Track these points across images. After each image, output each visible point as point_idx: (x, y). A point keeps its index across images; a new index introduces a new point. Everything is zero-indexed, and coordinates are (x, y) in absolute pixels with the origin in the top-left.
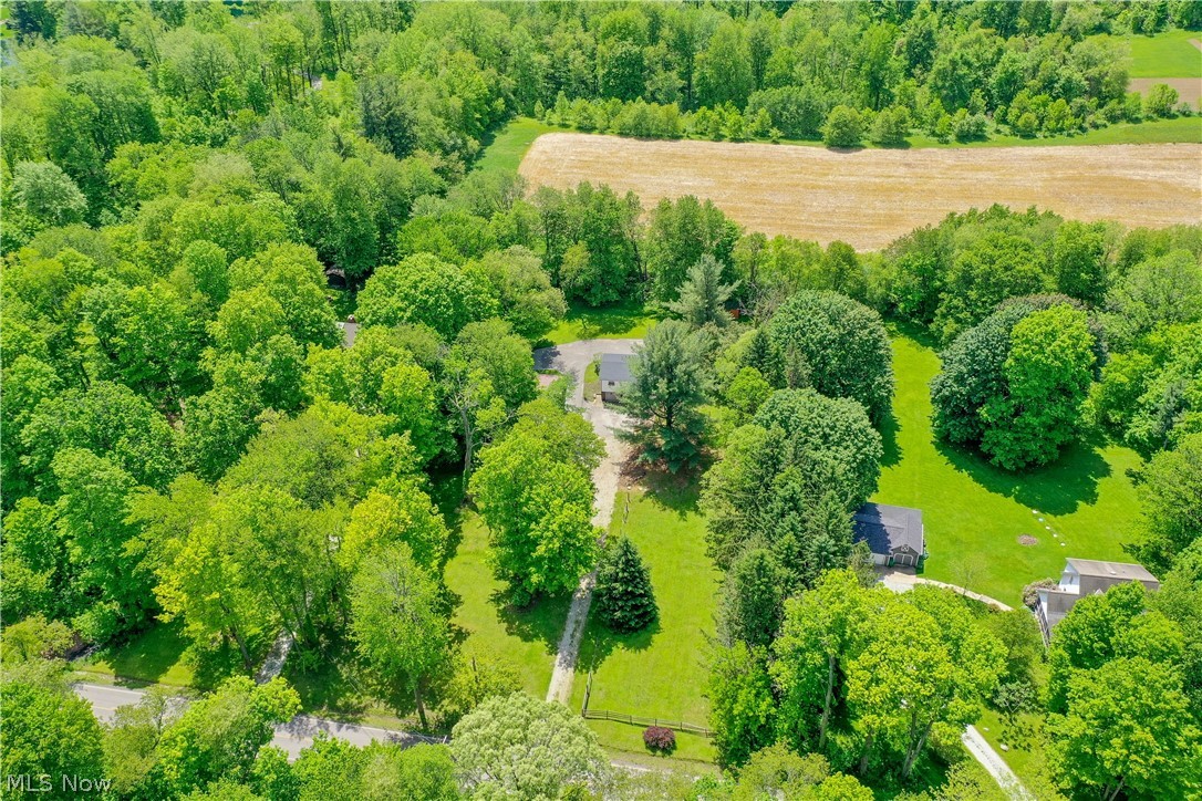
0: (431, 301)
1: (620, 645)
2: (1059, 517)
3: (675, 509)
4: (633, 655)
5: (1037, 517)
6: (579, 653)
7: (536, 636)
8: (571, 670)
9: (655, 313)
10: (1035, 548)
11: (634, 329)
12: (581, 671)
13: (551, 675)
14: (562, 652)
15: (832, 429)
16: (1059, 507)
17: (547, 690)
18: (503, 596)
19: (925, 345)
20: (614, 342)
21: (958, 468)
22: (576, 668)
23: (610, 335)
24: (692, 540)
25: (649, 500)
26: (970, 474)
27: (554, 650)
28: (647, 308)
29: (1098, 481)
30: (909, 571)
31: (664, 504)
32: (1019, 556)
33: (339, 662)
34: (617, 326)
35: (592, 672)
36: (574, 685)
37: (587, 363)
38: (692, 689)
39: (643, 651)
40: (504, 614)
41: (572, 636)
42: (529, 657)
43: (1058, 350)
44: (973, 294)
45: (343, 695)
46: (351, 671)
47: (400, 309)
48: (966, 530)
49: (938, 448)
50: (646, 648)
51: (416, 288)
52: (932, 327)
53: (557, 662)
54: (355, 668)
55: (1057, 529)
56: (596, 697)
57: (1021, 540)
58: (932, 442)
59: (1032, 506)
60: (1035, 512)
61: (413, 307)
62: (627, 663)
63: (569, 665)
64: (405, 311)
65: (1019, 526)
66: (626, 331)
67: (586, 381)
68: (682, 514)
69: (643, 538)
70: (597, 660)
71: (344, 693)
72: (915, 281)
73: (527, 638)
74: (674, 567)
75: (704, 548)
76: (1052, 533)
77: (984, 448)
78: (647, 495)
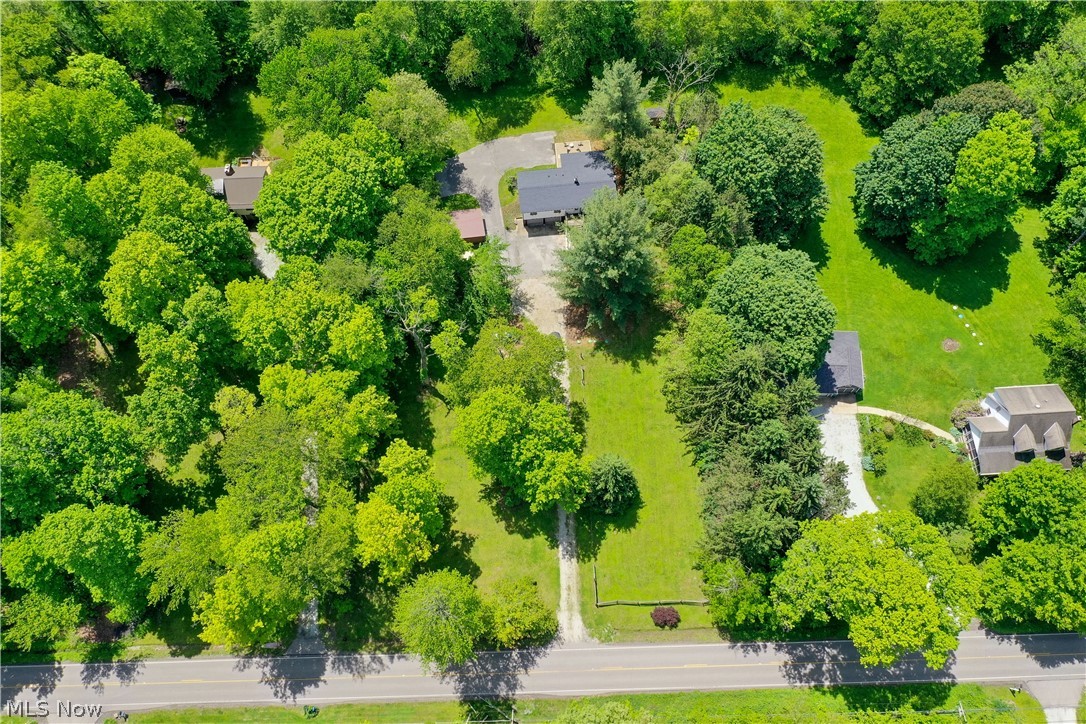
0: (345, 211)
1: (611, 527)
2: (976, 311)
3: (627, 360)
4: (624, 535)
5: (957, 314)
6: (577, 542)
7: (534, 530)
8: (574, 560)
9: (550, 85)
10: (958, 354)
11: (534, 116)
12: (583, 560)
13: (558, 570)
14: (562, 543)
15: (794, 319)
16: (975, 299)
17: (559, 585)
18: (492, 490)
19: (837, 93)
20: (518, 140)
21: (883, 263)
22: (578, 557)
23: (511, 129)
24: (650, 396)
25: (600, 354)
26: (894, 270)
27: (554, 544)
28: (540, 80)
29: (1010, 258)
30: (851, 399)
31: (615, 355)
32: (944, 365)
33: (366, 591)
34: (515, 113)
35: (593, 559)
36: (581, 576)
37: (497, 178)
38: (682, 562)
39: (632, 529)
40: (499, 510)
41: (567, 525)
42: (535, 553)
43: (1005, 180)
44: (900, 57)
45: (383, 625)
46: (381, 599)
47: (314, 232)
48: (897, 341)
49: (862, 239)
50: (634, 526)
51: (324, 202)
52: (848, 78)
53: (560, 555)
54: (383, 595)
55: (975, 326)
56: (603, 583)
57: (946, 345)
58: (856, 232)
59: (952, 301)
60: (955, 308)
61: (328, 226)
62: (621, 544)
63: (572, 556)
64: (320, 231)
65: (942, 328)
66: (526, 120)
67: (503, 204)
68: (635, 365)
69: (605, 400)
70: (595, 546)
71: (383, 623)
72: (834, 33)
73: (527, 535)
74: (640, 430)
75: (663, 404)
76: (971, 332)
77: (910, 246)
78: (598, 347)
